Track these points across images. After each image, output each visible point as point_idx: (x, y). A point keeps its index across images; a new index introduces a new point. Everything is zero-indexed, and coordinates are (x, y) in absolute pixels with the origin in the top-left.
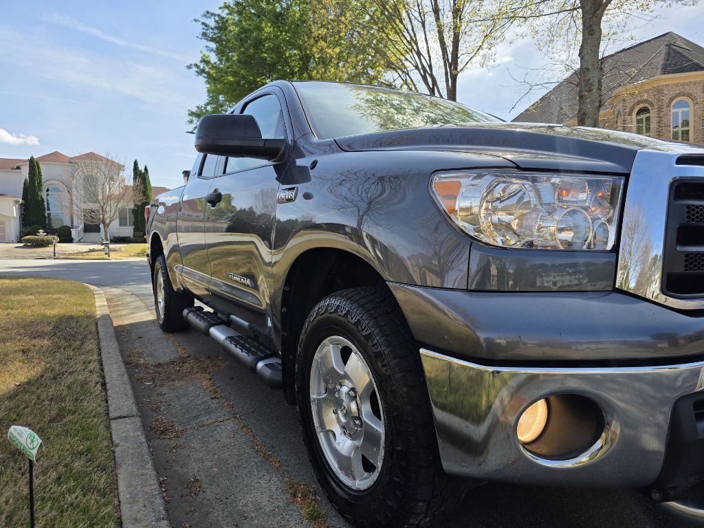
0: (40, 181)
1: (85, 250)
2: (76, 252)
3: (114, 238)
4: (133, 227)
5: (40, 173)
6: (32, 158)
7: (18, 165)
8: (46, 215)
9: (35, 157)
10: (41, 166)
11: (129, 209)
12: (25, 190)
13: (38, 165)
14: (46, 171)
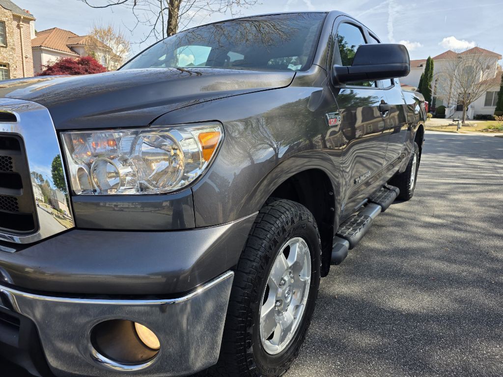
0: (432, 74)
1: (446, 125)
2: (439, 125)
3: (477, 115)
4: (496, 107)
5: (432, 68)
6: (429, 58)
7: (421, 63)
8: (432, 98)
9: (431, 57)
10: (434, 63)
11: (496, 92)
12: (421, 81)
13: (432, 62)
14: (436, 66)
